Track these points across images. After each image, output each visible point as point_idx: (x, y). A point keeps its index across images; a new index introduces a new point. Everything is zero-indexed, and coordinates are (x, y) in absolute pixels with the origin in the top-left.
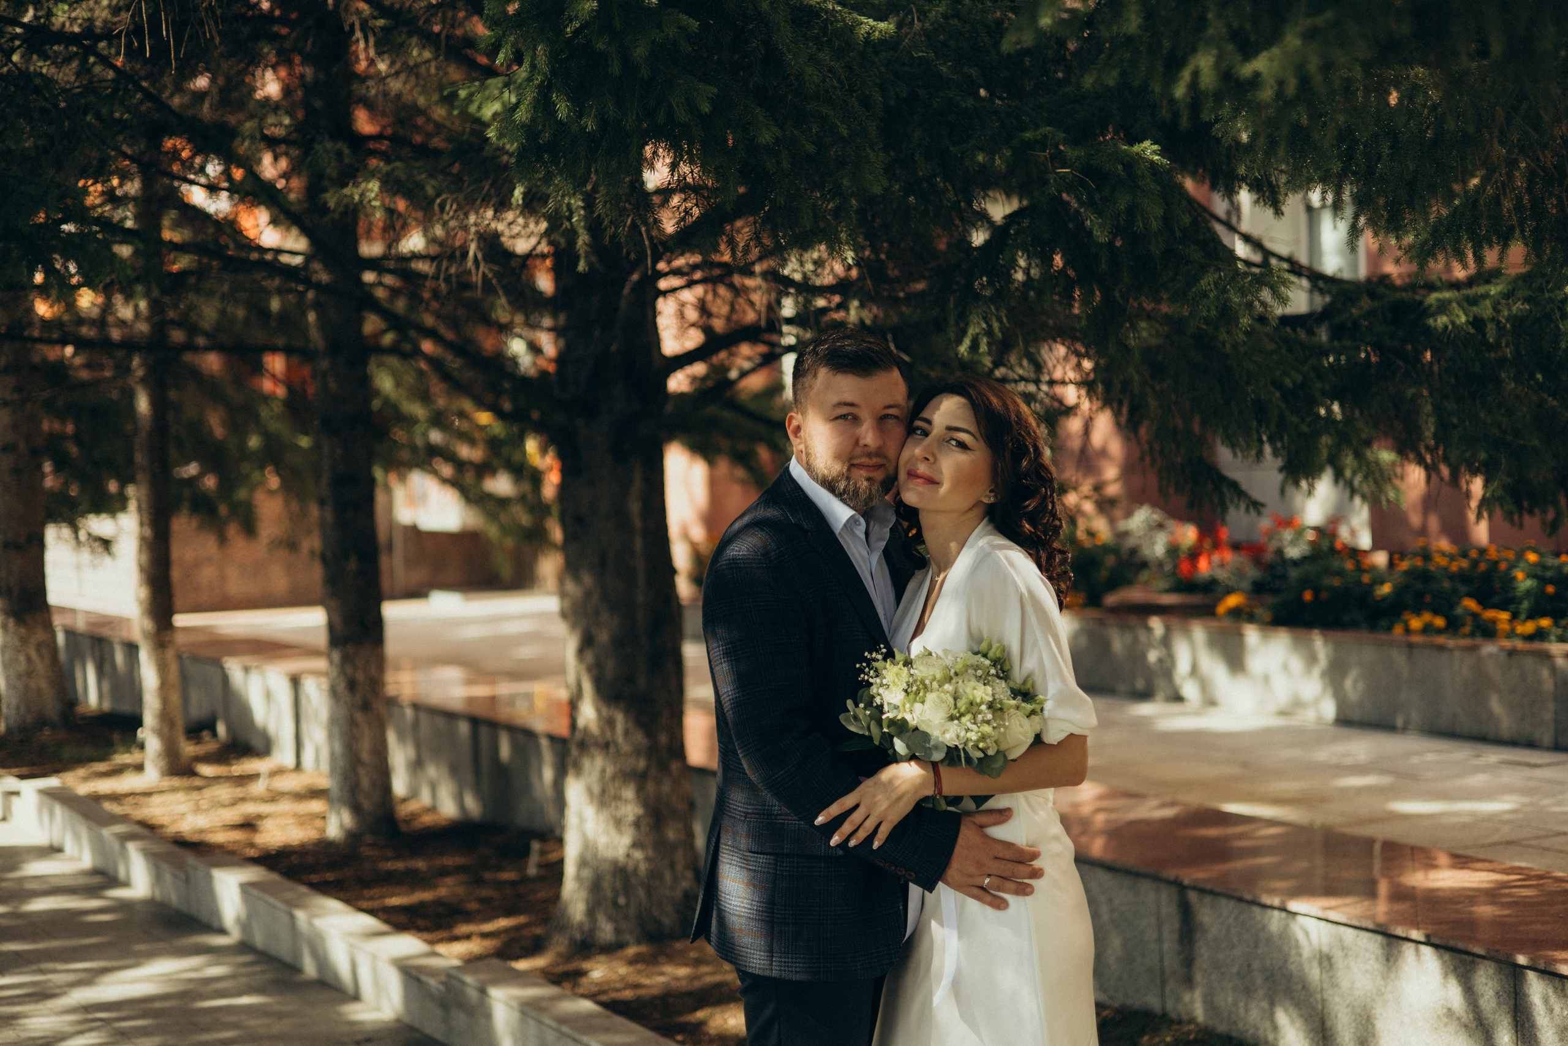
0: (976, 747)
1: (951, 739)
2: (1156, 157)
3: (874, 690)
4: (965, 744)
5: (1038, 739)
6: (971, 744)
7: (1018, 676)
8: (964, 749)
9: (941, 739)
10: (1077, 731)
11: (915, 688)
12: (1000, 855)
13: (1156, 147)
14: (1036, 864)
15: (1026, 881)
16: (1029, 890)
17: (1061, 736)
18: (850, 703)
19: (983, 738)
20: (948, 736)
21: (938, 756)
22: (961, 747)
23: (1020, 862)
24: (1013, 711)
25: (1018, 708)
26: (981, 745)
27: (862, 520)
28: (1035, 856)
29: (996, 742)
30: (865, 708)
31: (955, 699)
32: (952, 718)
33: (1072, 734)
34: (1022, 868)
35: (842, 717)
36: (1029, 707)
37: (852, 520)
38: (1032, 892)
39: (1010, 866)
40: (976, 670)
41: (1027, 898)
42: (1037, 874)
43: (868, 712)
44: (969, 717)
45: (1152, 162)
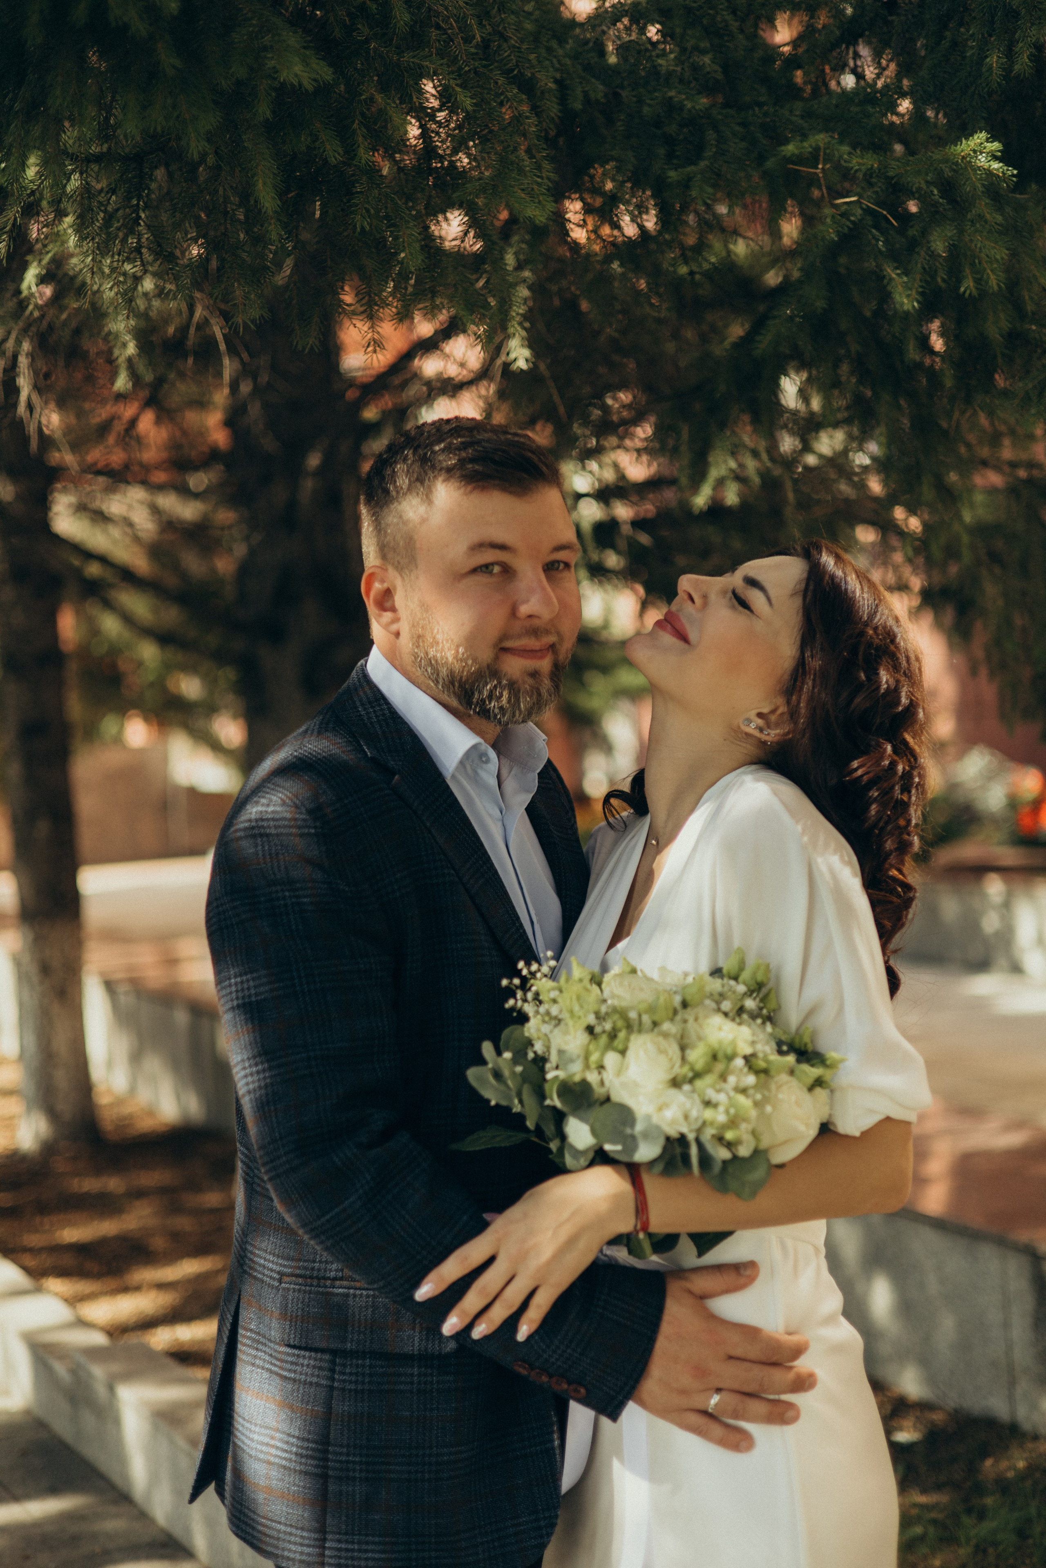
0: (720, 1139)
1: (673, 1122)
2: (996, 165)
3: (532, 1028)
4: (699, 1131)
5: (826, 1129)
6: (709, 1132)
7: (793, 1016)
8: (698, 1141)
9: (655, 1120)
10: (897, 1113)
11: (608, 1026)
12: (739, 1352)
13: (996, 146)
14: (803, 1364)
15: (785, 1397)
16: (790, 1414)
17: (868, 1122)
18: (487, 1048)
19: (733, 1123)
20: (669, 1114)
21: (646, 1152)
22: (691, 1136)
23: (775, 1364)
24: (784, 1077)
25: (792, 1072)
26: (729, 1135)
27: (492, 754)
28: (798, 1351)
29: (754, 1133)
30: (515, 1061)
31: (683, 1048)
32: (675, 1083)
33: (888, 1119)
34: (778, 1376)
35: (472, 1074)
36: (814, 1072)
37: (473, 756)
38: (795, 1418)
39: (757, 1372)
40: (718, 1003)
41: (789, 1429)
42: (804, 1383)
43: (519, 1069)
44: (709, 1079)
45: (989, 173)
